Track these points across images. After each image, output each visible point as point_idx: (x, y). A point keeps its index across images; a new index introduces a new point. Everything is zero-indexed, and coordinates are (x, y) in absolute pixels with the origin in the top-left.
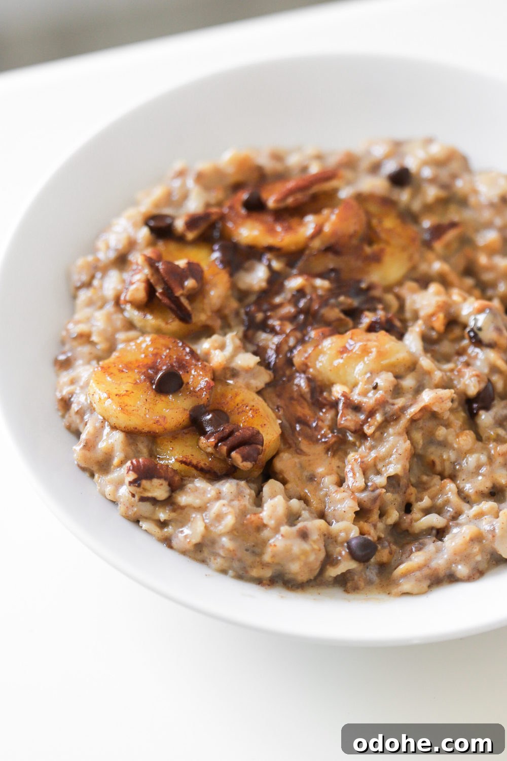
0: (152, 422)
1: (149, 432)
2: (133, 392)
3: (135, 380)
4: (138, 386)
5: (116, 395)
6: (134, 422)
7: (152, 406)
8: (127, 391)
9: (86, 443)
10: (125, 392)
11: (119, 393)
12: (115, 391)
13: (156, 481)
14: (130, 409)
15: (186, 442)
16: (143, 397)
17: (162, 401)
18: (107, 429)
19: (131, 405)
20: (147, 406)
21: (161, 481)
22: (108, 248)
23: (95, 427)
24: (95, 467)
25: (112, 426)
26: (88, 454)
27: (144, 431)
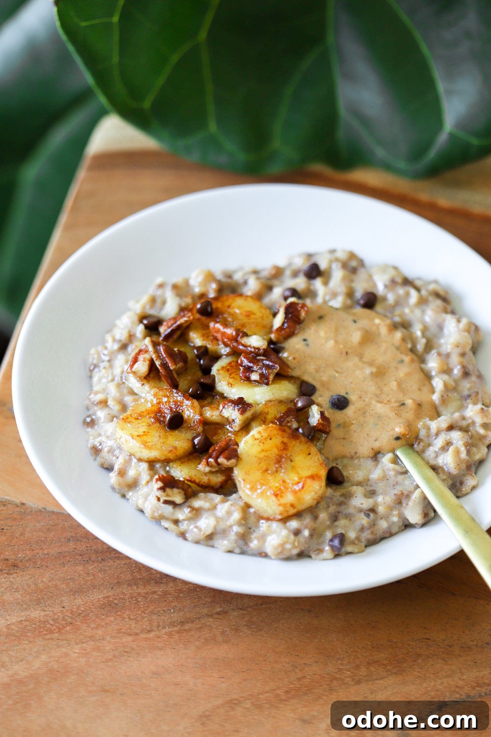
0: (166, 452)
1: (166, 459)
2: (149, 432)
3: (148, 423)
4: (151, 427)
5: (138, 436)
6: (154, 454)
7: (164, 440)
8: (144, 432)
9: (120, 471)
10: (143, 433)
11: (139, 434)
12: (136, 434)
13: (176, 490)
14: (150, 444)
15: (191, 466)
16: (157, 434)
17: (172, 435)
18: (134, 460)
19: (149, 442)
20: (162, 441)
21: (180, 490)
22: (114, 340)
23: (125, 460)
24: (126, 489)
25: (137, 459)
26: (121, 480)
27: (161, 459)
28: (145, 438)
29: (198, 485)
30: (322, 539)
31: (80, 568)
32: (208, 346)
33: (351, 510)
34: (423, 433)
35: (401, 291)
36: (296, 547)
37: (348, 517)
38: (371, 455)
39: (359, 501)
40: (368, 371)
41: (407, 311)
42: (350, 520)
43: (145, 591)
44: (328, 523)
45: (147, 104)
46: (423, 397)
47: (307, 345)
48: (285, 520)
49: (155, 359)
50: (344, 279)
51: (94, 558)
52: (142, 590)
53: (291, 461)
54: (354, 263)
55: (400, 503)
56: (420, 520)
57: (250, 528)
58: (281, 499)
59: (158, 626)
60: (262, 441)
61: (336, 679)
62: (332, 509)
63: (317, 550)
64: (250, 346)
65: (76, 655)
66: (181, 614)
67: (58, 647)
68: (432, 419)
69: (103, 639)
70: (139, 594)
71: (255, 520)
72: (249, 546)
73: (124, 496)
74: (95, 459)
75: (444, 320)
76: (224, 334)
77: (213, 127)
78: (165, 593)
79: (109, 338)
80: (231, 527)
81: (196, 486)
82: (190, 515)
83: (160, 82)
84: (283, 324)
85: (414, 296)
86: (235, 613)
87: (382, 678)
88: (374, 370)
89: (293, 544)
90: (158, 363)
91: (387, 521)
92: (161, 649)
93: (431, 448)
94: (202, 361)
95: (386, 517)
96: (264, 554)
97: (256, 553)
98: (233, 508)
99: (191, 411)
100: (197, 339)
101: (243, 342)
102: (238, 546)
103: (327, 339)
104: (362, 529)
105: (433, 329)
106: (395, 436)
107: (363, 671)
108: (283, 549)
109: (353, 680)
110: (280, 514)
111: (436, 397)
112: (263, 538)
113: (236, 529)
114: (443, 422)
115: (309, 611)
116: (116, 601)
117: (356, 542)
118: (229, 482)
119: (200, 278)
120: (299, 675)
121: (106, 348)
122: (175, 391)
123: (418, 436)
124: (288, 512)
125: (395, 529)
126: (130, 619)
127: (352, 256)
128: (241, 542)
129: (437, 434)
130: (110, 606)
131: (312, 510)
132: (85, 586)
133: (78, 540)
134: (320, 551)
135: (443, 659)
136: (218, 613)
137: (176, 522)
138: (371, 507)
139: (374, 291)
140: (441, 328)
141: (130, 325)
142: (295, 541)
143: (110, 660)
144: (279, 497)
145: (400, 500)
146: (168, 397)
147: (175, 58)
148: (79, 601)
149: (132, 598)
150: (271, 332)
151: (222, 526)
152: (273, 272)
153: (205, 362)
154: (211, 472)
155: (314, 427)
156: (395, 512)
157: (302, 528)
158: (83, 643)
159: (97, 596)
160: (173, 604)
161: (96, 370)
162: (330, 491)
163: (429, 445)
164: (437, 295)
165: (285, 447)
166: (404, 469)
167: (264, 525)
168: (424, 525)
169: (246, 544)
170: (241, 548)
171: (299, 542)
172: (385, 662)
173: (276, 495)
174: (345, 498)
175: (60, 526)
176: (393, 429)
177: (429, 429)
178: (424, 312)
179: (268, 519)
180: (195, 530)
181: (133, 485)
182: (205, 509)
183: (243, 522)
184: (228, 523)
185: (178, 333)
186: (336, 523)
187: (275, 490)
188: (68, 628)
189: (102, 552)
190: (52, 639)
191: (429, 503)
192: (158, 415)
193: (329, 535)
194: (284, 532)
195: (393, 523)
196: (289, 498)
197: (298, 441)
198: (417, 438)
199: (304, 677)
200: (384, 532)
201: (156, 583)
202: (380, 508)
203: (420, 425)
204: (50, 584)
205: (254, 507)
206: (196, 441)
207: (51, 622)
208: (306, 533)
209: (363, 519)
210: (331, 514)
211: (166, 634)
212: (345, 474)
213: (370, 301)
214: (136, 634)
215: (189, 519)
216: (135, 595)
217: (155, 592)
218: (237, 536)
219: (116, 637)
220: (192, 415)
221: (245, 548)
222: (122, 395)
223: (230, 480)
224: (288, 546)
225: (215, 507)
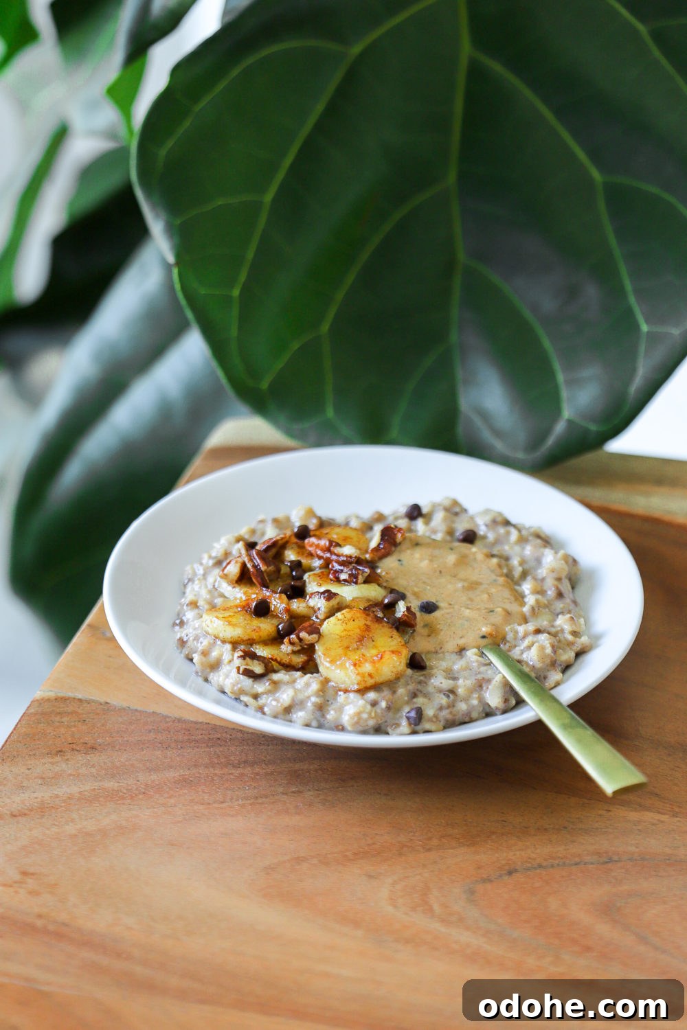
0: (250, 630)
1: (250, 641)
2: (234, 616)
3: (235, 612)
6: (238, 634)
7: (249, 622)
9: (203, 651)
10: (228, 616)
13: (256, 662)
15: (273, 647)
16: (242, 618)
17: (257, 621)
18: (219, 642)
20: (246, 622)
21: (261, 663)
22: (210, 557)
23: (209, 643)
24: (208, 670)
25: (221, 640)
26: (204, 659)
27: (245, 639)
28: (230, 619)
29: (280, 663)
30: (400, 714)
31: (158, 753)
32: (302, 561)
33: (430, 689)
34: (510, 637)
35: (502, 530)
36: (372, 718)
37: (426, 695)
38: (456, 650)
39: (439, 681)
40: (460, 585)
41: (507, 548)
42: (430, 699)
43: (221, 772)
44: (406, 698)
45: (265, 385)
46: (514, 608)
47: (402, 564)
48: (362, 691)
49: (247, 563)
50: (445, 519)
51: (173, 745)
52: (218, 772)
53: (373, 641)
54: (457, 510)
55: (481, 686)
56: (499, 702)
57: (328, 701)
58: (359, 669)
59: (232, 799)
60: (344, 622)
61: (406, 846)
62: (411, 687)
63: (394, 724)
64: (342, 555)
65: (146, 817)
66: (256, 791)
67: (130, 810)
68: (520, 625)
69: (175, 806)
70: (215, 774)
71: (333, 693)
72: (326, 718)
73: (206, 680)
74: (181, 652)
75: (543, 554)
76: (317, 546)
77: (330, 413)
78: (242, 775)
79: (206, 557)
80: (309, 697)
81: (277, 664)
82: (269, 688)
83: (279, 365)
84: (379, 545)
85: (514, 535)
86: (311, 793)
87: (452, 848)
88: (466, 584)
89: (370, 714)
90: (249, 565)
91: (467, 704)
92: (232, 816)
93: (517, 648)
94: (294, 573)
95: (466, 699)
96: (340, 727)
97: (333, 725)
98: (311, 680)
99: (279, 601)
100: (291, 555)
101: (336, 551)
102: (315, 718)
103: (421, 559)
104: (441, 708)
105: (532, 564)
106: (481, 635)
107: (435, 842)
108: (360, 719)
109: (424, 848)
110: (358, 684)
111: (526, 609)
112: (340, 710)
113: (313, 699)
114: (531, 627)
115: (385, 795)
116: (191, 779)
117: (434, 720)
118: (311, 663)
119: (302, 513)
120: (370, 842)
121: (201, 564)
122: (264, 589)
123: (505, 638)
124: (366, 682)
125: (474, 715)
126: (203, 792)
127: (455, 503)
128: (318, 713)
129: (524, 637)
130: (185, 782)
131: (390, 685)
132: (161, 766)
133: (158, 732)
134: (398, 725)
135: (518, 837)
136: (293, 792)
137: (256, 697)
138: (450, 687)
139: (476, 530)
140: (539, 561)
141: (227, 545)
142: (372, 711)
143: (179, 822)
144: (357, 667)
145: (480, 685)
146: (257, 594)
147: (295, 345)
148: (154, 777)
149: (207, 777)
150: (366, 552)
151: (301, 696)
152: (376, 516)
153: (298, 573)
154: (294, 652)
155: (399, 619)
156: (475, 695)
157: (379, 699)
158: (154, 808)
159: (173, 774)
160: (248, 784)
161: (190, 584)
162: (409, 671)
163: (515, 646)
164: (538, 536)
165: (368, 628)
166: (488, 661)
167: (342, 697)
168: (505, 712)
169: (323, 716)
170: (318, 721)
171: (376, 712)
172: (458, 836)
173: (355, 665)
174: (426, 677)
175: (142, 721)
176: (480, 629)
177: (516, 632)
178: (523, 549)
179: (346, 691)
180: (274, 703)
181: (215, 666)
182: (284, 683)
183: (321, 693)
184: (306, 694)
185: (274, 551)
186: (415, 700)
187: (354, 660)
188: (141, 797)
189: (182, 742)
190: (123, 804)
191: (511, 688)
192: (245, 608)
193: (407, 709)
194: (361, 702)
195: (473, 707)
196: (367, 668)
197: (381, 625)
198: (504, 639)
199: (374, 844)
200: (463, 715)
201: (234, 767)
202: (460, 690)
203: (507, 629)
204: (127, 763)
205: (332, 680)
206: (280, 627)
207: (125, 791)
208: (383, 704)
209: (442, 698)
210: (410, 690)
211: (239, 805)
212: (427, 664)
213: (470, 537)
214: (209, 804)
215: (268, 692)
216: (212, 775)
217: (232, 774)
218: (315, 706)
219: (188, 805)
220: (279, 605)
221: (322, 720)
222: (213, 597)
223: (312, 660)
224: (365, 716)
225: (294, 681)
